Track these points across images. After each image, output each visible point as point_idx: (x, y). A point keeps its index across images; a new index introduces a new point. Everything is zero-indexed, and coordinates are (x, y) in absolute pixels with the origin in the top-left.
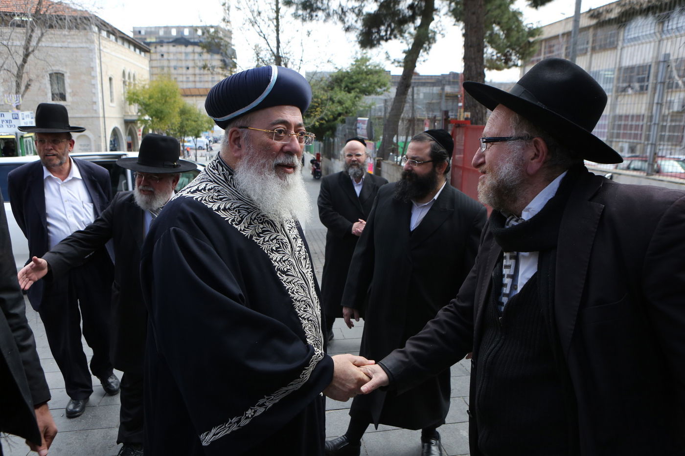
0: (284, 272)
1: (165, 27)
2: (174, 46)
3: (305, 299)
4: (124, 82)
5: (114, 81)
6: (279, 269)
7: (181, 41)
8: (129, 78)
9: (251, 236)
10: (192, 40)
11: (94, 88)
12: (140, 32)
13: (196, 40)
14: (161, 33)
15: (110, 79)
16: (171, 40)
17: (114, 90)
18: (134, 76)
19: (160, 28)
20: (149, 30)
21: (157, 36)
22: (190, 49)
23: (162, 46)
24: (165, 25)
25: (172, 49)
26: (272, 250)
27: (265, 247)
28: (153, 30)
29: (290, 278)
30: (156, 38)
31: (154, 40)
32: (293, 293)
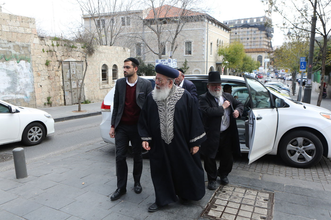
0: (161, 111)
1: (238, 20)
2: (242, 28)
3: (164, 119)
4: (217, 45)
5: (213, 45)
6: (159, 110)
7: (246, 26)
8: (220, 43)
9: (156, 101)
10: (251, 25)
11: (204, 48)
12: (226, 23)
13: (253, 25)
14: (236, 23)
15: (211, 44)
16: (241, 26)
17: (212, 49)
18: (222, 42)
19: (236, 20)
20: (230, 22)
21: (234, 24)
22: (250, 29)
23: (236, 29)
24: (238, 19)
25: (241, 30)
26: (160, 105)
27: (158, 105)
28: (233, 21)
29: (162, 113)
30: (234, 25)
31: (232, 26)
32: (160, 116)
